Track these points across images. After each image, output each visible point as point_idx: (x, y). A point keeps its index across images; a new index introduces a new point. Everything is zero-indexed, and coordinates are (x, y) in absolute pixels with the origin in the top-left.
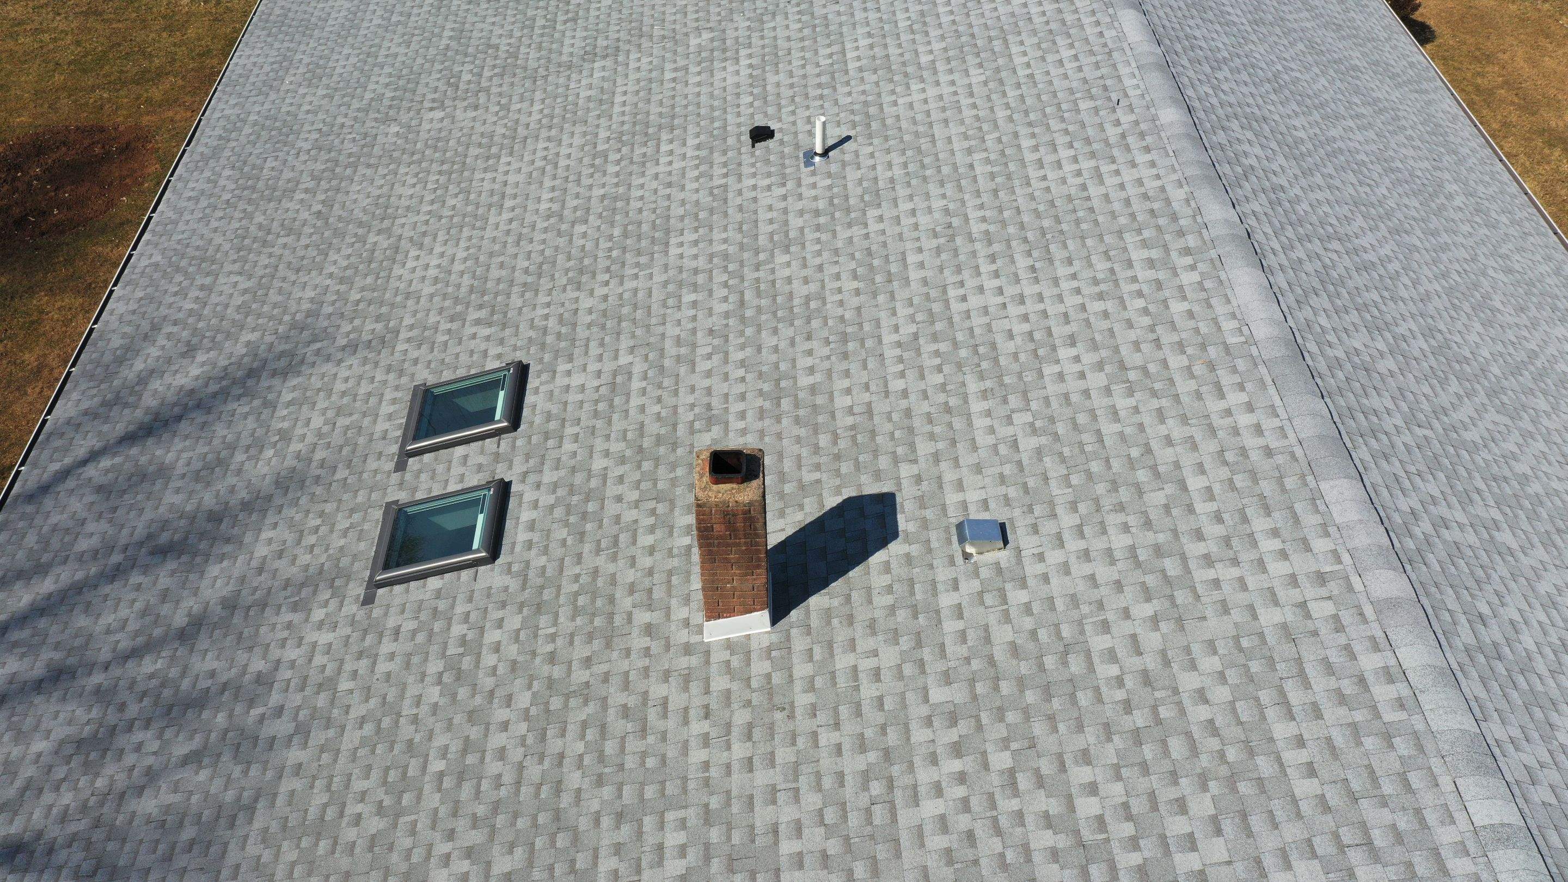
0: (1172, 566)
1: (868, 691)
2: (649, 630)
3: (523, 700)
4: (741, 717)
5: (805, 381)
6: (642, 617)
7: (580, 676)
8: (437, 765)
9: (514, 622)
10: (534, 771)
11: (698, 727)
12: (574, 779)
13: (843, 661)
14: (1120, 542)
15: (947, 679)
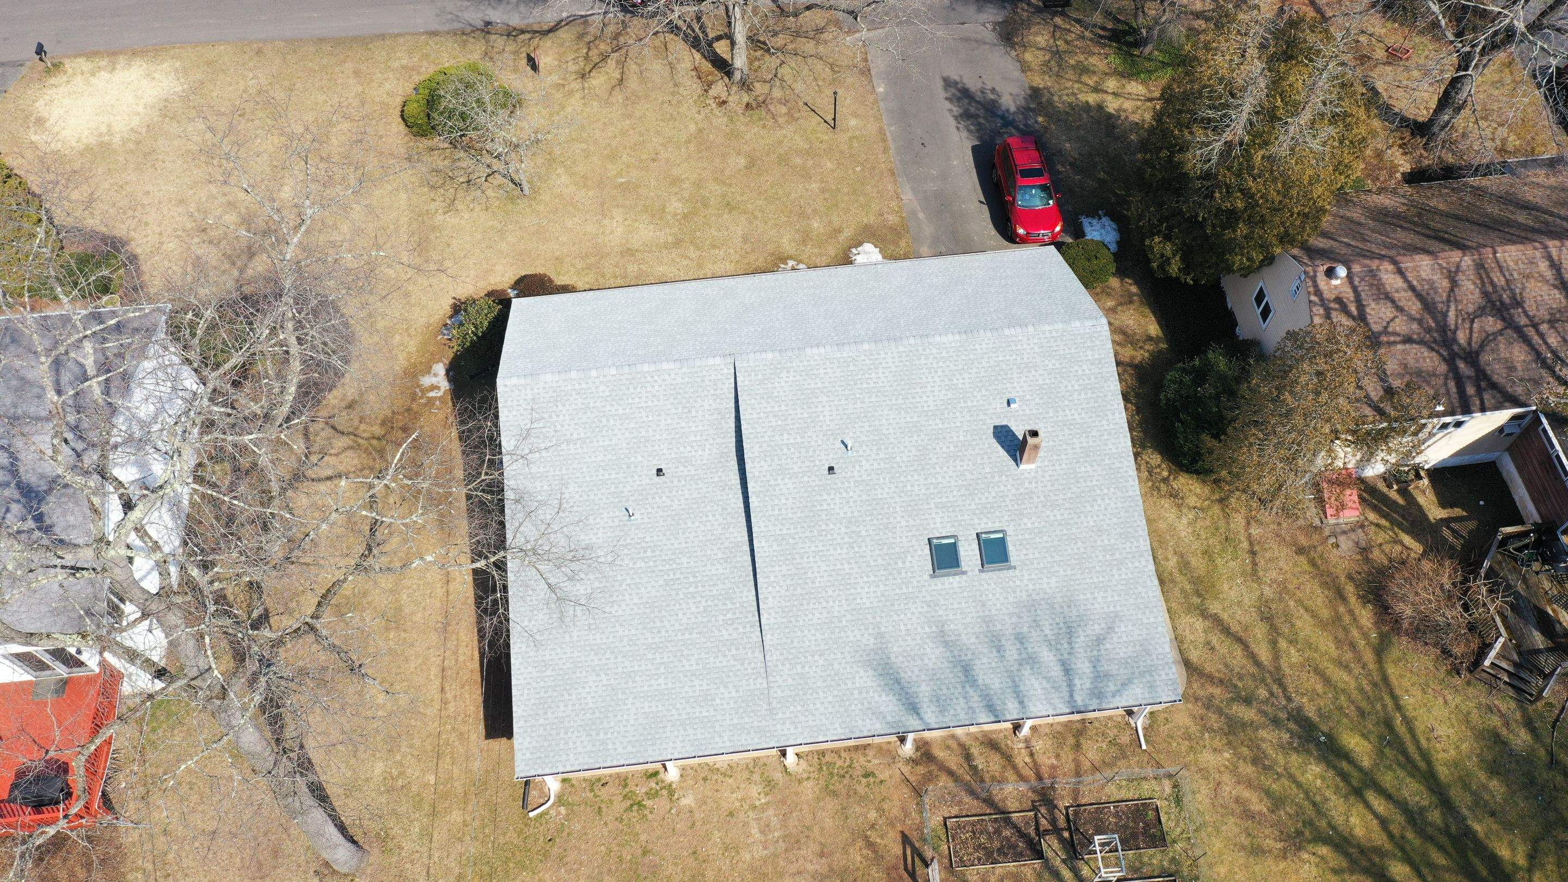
2: (1030, 483)
9: (1025, 520)
10: (1067, 505)
12: (1069, 495)
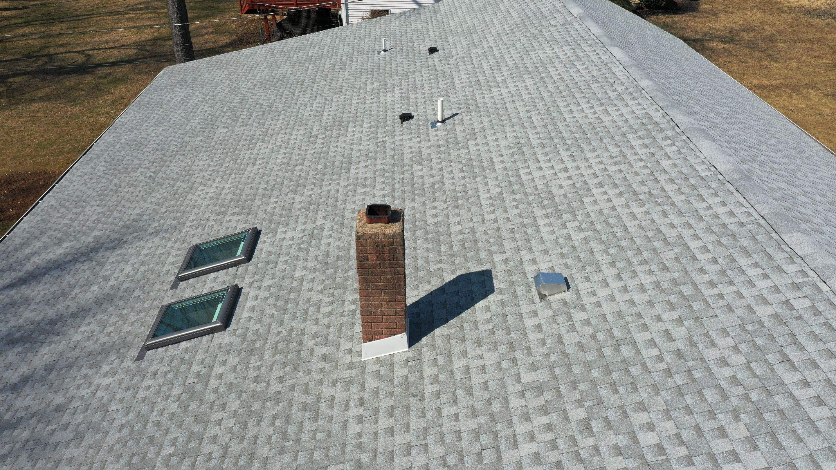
0: (687, 290)
1: (477, 379)
2: (324, 358)
3: (234, 405)
4: (385, 403)
5: (431, 221)
6: (321, 351)
7: (275, 387)
8: (168, 450)
9: (234, 361)
10: (236, 448)
11: (354, 411)
12: (264, 451)
13: (458, 364)
14: (647, 280)
15: (533, 367)
